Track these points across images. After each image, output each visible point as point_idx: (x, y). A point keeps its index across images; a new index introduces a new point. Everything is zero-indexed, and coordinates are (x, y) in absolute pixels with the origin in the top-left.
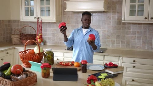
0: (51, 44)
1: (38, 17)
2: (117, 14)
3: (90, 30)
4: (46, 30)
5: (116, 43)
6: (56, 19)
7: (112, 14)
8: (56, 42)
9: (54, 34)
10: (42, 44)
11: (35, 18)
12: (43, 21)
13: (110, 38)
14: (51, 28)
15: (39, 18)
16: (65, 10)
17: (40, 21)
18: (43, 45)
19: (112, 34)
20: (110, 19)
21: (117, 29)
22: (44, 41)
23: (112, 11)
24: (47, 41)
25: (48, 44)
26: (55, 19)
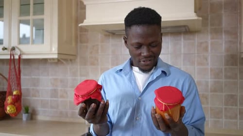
0: (47, 119)
1: (13, 45)
2: (224, 36)
3: (163, 72)
4: (36, 83)
5: (226, 117)
6: (58, 50)
7: (209, 37)
8: (61, 113)
9: (55, 91)
10: (24, 117)
11: (4, 49)
12: (24, 57)
13: (208, 103)
14: (51, 77)
15: (13, 49)
16: (82, 22)
17: (17, 57)
18: (27, 120)
19: (211, 91)
20: (206, 49)
21: (226, 77)
22: (30, 111)
23: (209, 29)
24: (39, 109)
25: (41, 117)
26: (55, 49)
